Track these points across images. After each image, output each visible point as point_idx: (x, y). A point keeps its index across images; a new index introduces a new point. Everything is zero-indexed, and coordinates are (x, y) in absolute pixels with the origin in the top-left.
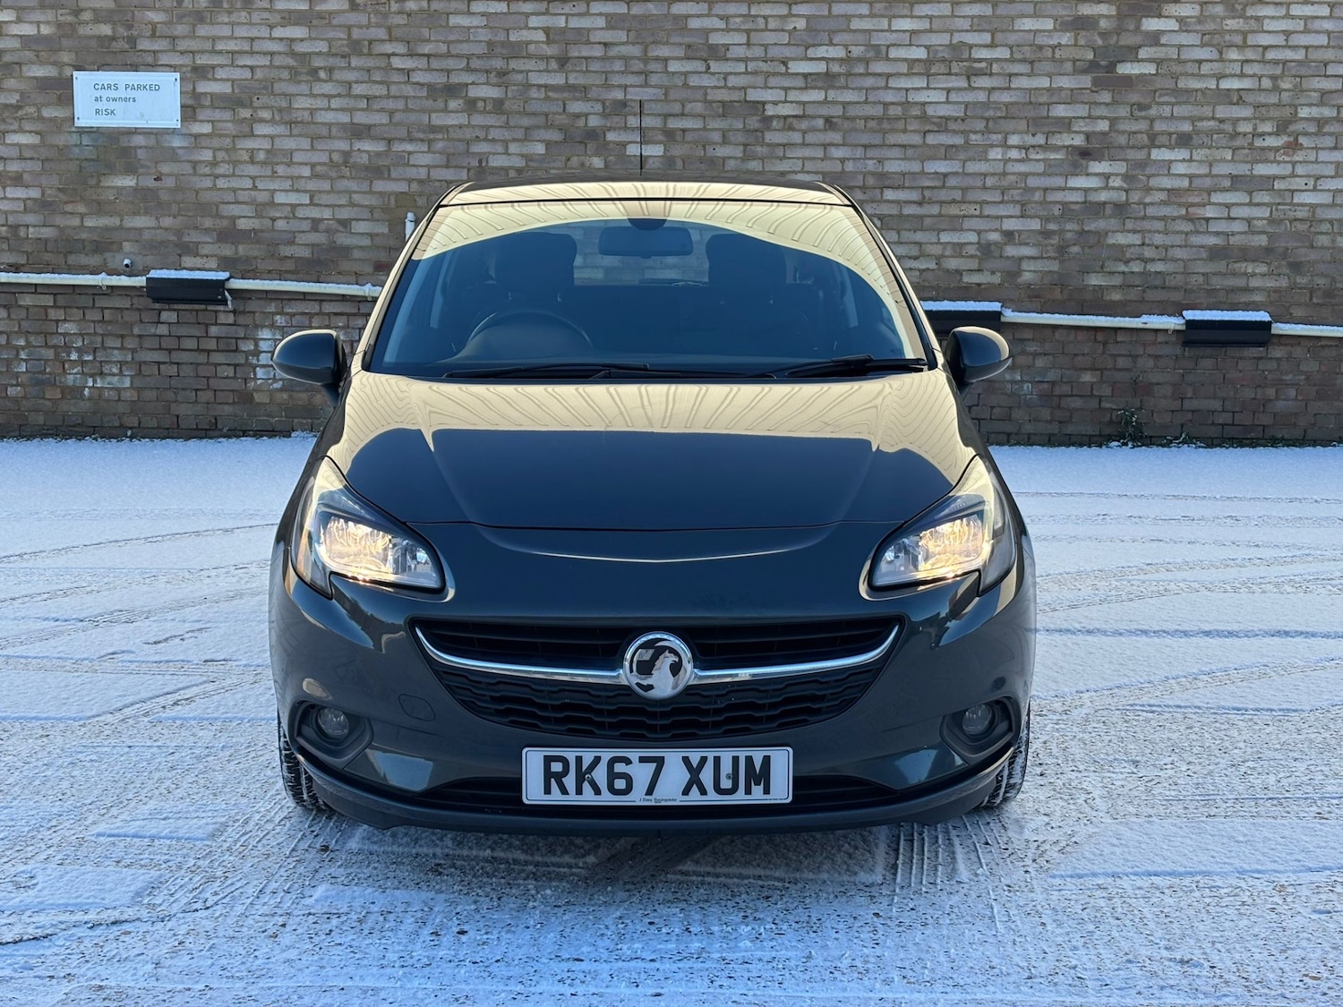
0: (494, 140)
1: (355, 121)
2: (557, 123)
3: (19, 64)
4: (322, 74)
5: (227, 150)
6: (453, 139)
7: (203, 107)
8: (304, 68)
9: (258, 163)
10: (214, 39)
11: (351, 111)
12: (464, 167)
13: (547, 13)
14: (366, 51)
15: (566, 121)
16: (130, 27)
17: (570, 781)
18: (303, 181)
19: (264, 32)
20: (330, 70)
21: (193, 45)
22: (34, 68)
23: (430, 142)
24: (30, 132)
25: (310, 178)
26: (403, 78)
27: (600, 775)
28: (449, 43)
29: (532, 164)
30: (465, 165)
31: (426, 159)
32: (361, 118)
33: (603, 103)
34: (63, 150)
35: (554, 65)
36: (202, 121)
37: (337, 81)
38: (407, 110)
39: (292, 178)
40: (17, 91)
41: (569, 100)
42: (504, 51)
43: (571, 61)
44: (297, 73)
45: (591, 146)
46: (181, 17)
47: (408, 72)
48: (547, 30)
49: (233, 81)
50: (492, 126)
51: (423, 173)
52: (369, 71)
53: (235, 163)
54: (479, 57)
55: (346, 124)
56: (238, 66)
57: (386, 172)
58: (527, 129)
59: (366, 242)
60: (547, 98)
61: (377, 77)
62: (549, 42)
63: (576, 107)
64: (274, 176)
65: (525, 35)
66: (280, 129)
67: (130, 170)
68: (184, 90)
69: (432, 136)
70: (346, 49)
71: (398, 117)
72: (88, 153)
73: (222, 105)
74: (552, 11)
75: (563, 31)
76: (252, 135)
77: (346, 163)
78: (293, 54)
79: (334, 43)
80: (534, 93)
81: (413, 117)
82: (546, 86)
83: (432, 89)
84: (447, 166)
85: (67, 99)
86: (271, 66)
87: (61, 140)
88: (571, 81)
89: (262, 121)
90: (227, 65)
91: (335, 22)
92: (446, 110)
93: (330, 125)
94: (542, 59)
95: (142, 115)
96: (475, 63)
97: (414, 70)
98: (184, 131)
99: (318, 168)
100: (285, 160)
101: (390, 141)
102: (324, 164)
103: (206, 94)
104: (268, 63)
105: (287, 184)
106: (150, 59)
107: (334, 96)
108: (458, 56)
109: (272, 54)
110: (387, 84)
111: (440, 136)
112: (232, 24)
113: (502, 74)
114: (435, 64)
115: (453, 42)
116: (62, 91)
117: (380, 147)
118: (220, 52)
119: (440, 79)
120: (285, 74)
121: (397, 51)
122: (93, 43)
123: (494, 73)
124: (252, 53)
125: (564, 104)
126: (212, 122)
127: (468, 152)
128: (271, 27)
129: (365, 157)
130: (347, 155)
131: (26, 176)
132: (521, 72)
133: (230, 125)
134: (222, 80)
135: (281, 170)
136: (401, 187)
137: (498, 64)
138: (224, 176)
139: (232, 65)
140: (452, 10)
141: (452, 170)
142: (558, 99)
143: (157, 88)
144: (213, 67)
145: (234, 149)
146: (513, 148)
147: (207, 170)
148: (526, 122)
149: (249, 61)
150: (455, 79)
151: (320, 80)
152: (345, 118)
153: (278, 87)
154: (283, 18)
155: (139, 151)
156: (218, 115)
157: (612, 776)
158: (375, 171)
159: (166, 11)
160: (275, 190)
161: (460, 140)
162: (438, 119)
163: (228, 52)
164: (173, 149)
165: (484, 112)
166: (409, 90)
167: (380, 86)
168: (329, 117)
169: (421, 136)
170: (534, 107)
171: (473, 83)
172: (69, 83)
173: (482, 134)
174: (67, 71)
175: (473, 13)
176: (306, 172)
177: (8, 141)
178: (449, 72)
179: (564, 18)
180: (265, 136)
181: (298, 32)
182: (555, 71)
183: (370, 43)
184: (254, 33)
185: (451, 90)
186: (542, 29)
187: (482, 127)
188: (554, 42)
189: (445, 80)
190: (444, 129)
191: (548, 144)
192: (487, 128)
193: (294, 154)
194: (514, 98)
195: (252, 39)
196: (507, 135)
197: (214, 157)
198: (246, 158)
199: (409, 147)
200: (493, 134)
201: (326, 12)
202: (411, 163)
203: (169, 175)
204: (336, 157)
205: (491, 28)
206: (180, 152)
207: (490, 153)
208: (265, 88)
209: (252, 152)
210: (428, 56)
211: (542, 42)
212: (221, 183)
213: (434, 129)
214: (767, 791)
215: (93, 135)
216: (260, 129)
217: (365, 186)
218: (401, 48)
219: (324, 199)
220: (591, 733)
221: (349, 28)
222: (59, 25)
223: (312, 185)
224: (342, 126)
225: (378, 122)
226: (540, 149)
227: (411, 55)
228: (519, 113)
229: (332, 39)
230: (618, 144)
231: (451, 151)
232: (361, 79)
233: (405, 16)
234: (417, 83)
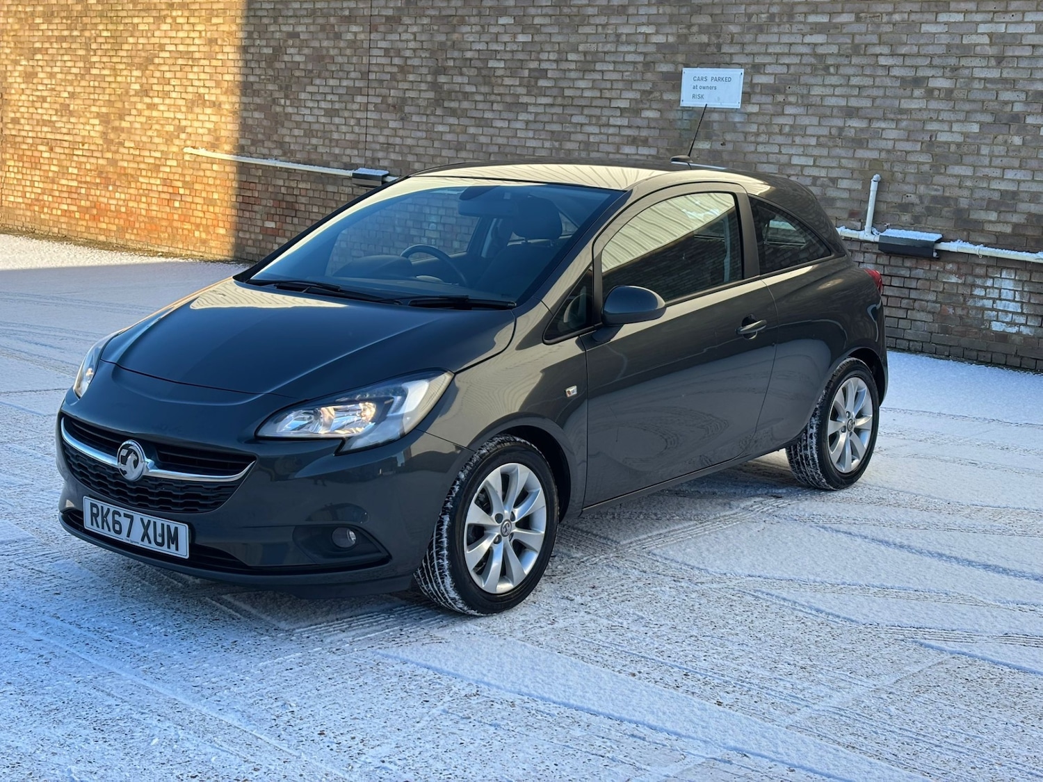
0: (942, 121)
1: (849, 104)
2: (990, 108)
3: (654, 63)
4: (832, 70)
5: (766, 125)
6: (915, 120)
7: (755, 93)
8: (821, 66)
9: (784, 134)
10: (767, 45)
11: (847, 97)
12: (919, 141)
13: (992, 21)
14: (862, 52)
15: (997, 107)
16: (719, 37)
17: (99, 519)
18: (811, 148)
19: (798, 39)
20: (837, 67)
21: (754, 49)
22: (662, 65)
23: (898, 121)
24: (655, 109)
25: (815, 146)
26: (885, 73)
27: (110, 518)
28: (919, 46)
29: (968, 140)
30: (920, 139)
31: (893, 134)
32: (854, 103)
33: (1027, 93)
34: (671, 122)
35: (993, 62)
36: (753, 104)
37: (841, 75)
38: (885, 96)
39: (804, 146)
40: (650, 81)
41: (1002, 90)
42: (958, 52)
43: (1006, 59)
44: (816, 69)
45: (1014, 127)
46: (749, 29)
47: (888, 68)
48: (990, 35)
49: (776, 75)
50: (942, 110)
51: (890, 145)
52: (863, 67)
53: (770, 134)
54: (940, 56)
55: (843, 106)
56: (780, 64)
57: (865, 144)
58: (967, 112)
59: (846, 195)
60: (985, 88)
61: (868, 72)
62: (991, 44)
63: (1006, 96)
64: (793, 144)
65: (974, 39)
66: (801, 110)
67: (708, 137)
68: (746, 81)
69: (899, 117)
70: (850, 51)
71: (878, 102)
72: (686, 125)
73: (767, 92)
74: (996, 20)
75: (1003, 35)
76: (783, 114)
77: (840, 135)
78: (815, 55)
79: (842, 47)
80: (976, 85)
81: (888, 102)
82: (985, 79)
83: (903, 80)
84: (907, 140)
85: (677, 88)
86: (801, 64)
87: (672, 115)
88: (1005, 75)
89: (790, 104)
90: (773, 63)
91: (844, 31)
92: (911, 97)
93: (832, 107)
94: (985, 57)
95: (719, 99)
96: (937, 61)
97: (893, 67)
98: (743, 110)
99: (822, 139)
100: (801, 133)
101: (870, 120)
102: (826, 136)
103: (758, 84)
104: (798, 62)
105: (800, 150)
106: (727, 59)
107: (837, 86)
108: (925, 56)
109: (802, 55)
110: (873, 77)
111: (905, 117)
112: (780, 34)
113: (955, 69)
114: (908, 62)
115: (922, 45)
116: (675, 81)
117: (863, 124)
118: (770, 54)
119: (909, 73)
120: (808, 70)
121: (883, 52)
122: (696, 48)
123: (948, 69)
124: (789, 54)
125: (997, 94)
126: (760, 104)
127: (923, 130)
128: (804, 35)
129: (853, 131)
130: (841, 129)
131: (650, 140)
132: (968, 68)
133: (770, 106)
134: (769, 74)
135: (798, 140)
136: (874, 155)
137: (952, 61)
138: (762, 143)
139: (777, 63)
140: (924, 21)
141: (910, 143)
142: (993, 89)
143: (728, 80)
144: (764, 65)
145: (771, 124)
146: (956, 127)
147: (753, 139)
148: (967, 107)
149: (787, 60)
150: (921, 73)
151: (830, 74)
152: (843, 102)
153: (804, 79)
154: (812, 29)
155: (714, 124)
156: (764, 99)
157: (115, 522)
158: (859, 142)
159: (741, 25)
160: (792, 155)
161: (919, 120)
162: (906, 104)
163: (775, 54)
164: (735, 123)
165: (939, 98)
166: (888, 82)
167: (869, 79)
168: (832, 101)
169: (892, 116)
170: (976, 95)
171: (933, 76)
172: (679, 76)
173: (934, 116)
174: (680, 66)
175: (939, 23)
176: (813, 141)
177: (643, 116)
178: (917, 68)
179: (1004, 25)
180: (790, 115)
181: (819, 39)
182: (993, 67)
183: (866, 46)
184: (792, 40)
185: (917, 82)
186: (988, 34)
187: (936, 110)
188: (995, 44)
189: (913, 74)
190: (908, 111)
191: (982, 124)
192: (939, 111)
193: (808, 128)
194: (961, 88)
195: (791, 44)
196: (952, 117)
197: (758, 129)
198: (777, 130)
199: (883, 125)
200: (944, 116)
201: (839, 23)
202: (883, 137)
203: (730, 141)
204: (834, 131)
205: (950, 34)
206: (738, 125)
207: (939, 131)
208: (795, 80)
209: (781, 126)
210: (904, 55)
211: (987, 44)
212: (761, 148)
213: (902, 111)
214: (177, 549)
215: (690, 112)
216: (789, 110)
217: (850, 154)
218: (886, 50)
219: (823, 162)
220: (107, 493)
221: (853, 35)
222: (679, 36)
223: (816, 152)
224: (840, 108)
225: (864, 105)
226: (975, 128)
227: (892, 55)
228: (963, 100)
229: (842, 44)
230: (1034, 126)
231: (912, 128)
232: (857, 73)
233: (891, 26)
234: (895, 77)
